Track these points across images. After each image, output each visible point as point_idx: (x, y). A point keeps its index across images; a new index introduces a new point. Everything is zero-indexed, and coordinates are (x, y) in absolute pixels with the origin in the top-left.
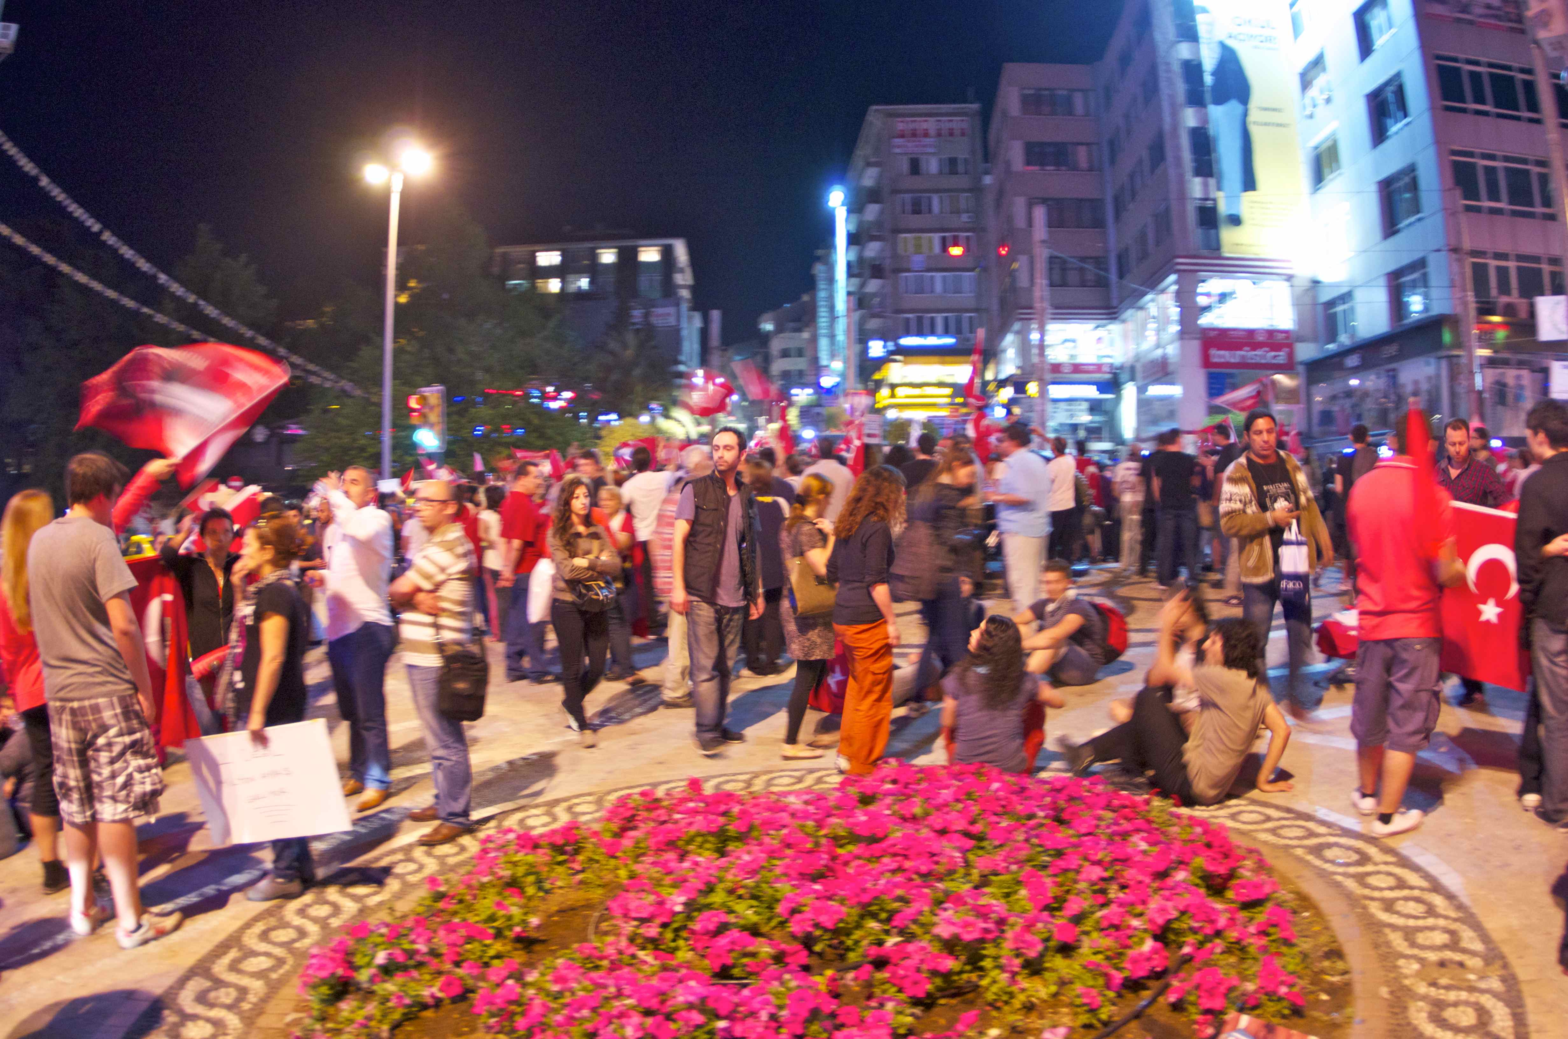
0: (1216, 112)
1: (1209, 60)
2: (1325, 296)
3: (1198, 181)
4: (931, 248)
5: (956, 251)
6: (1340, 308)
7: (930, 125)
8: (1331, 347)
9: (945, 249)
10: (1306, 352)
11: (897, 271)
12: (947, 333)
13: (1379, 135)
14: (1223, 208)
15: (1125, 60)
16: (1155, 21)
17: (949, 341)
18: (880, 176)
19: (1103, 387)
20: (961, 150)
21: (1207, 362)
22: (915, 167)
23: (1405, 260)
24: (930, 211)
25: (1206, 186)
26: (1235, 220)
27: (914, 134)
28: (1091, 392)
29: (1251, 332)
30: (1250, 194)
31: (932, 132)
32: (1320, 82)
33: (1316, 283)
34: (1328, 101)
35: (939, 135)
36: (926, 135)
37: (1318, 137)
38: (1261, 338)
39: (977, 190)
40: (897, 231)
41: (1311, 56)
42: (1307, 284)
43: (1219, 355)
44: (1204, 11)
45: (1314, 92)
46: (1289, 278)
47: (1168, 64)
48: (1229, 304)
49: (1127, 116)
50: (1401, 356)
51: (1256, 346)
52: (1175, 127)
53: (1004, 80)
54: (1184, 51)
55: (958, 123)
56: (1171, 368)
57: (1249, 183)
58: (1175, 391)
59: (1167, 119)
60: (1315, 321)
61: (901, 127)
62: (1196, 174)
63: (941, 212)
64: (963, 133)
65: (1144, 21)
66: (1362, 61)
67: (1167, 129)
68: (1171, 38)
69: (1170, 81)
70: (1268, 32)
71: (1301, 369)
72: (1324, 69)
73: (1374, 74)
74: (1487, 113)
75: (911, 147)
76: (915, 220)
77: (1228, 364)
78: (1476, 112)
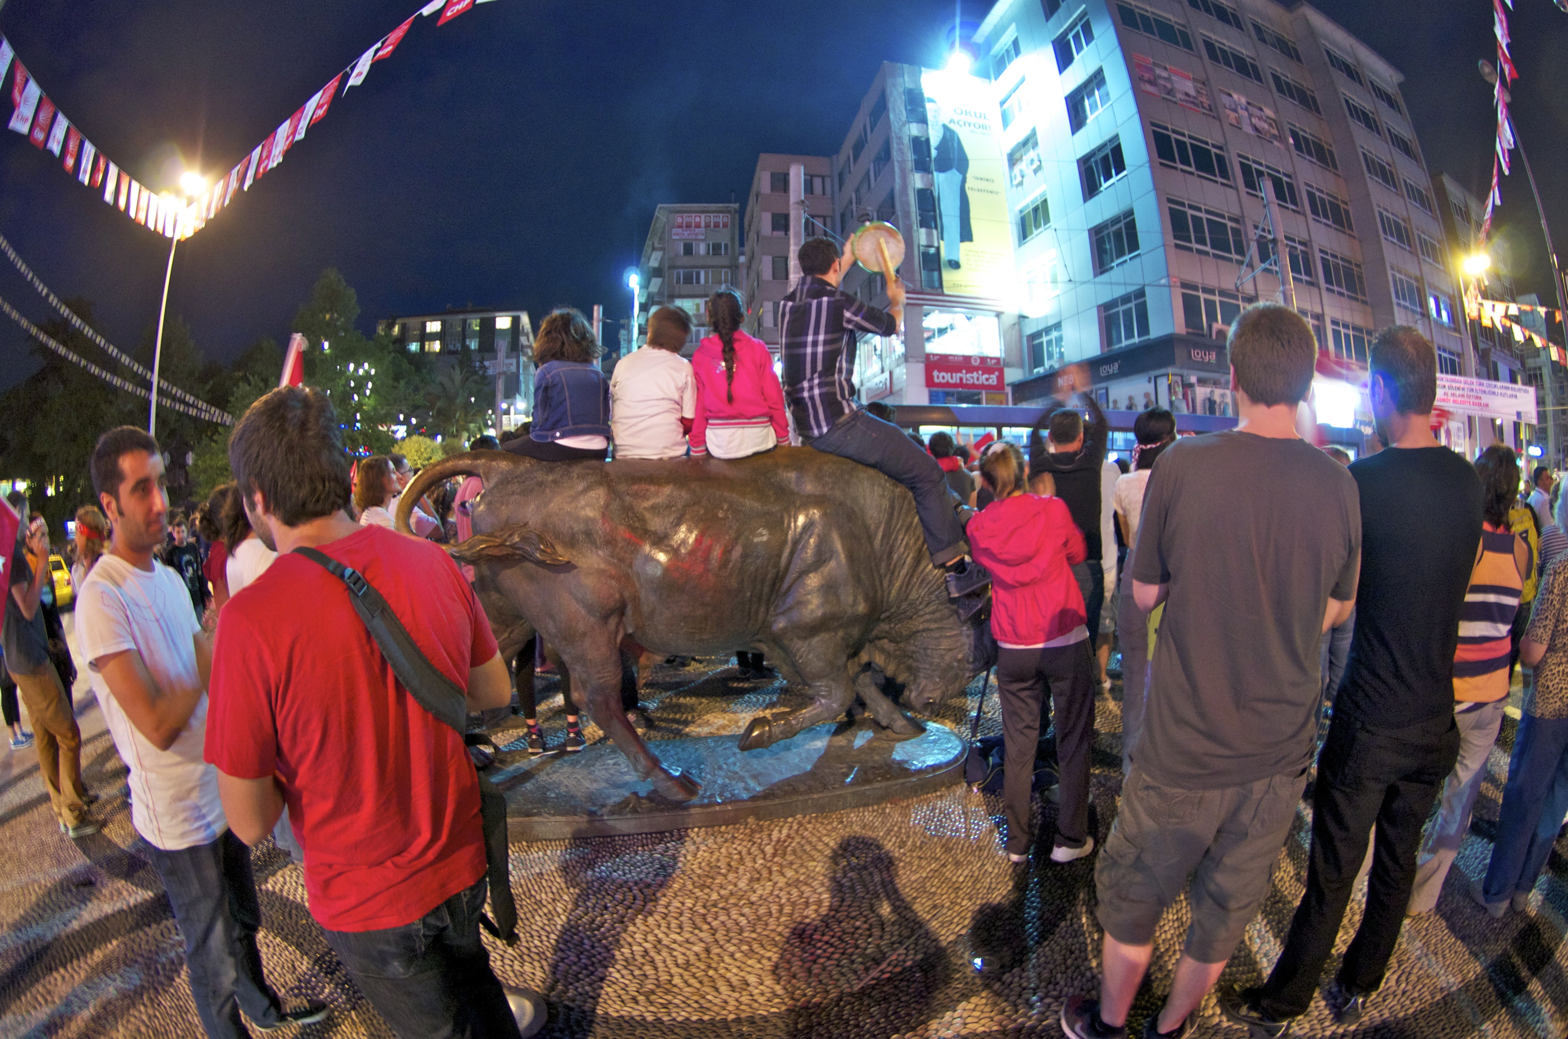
2: (1029, 330)
3: (923, 231)
6: (1045, 339)
7: (702, 219)
8: (1038, 370)
10: (1013, 375)
13: (1090, 188)
14: (944, 255)
15: (858, 148)
16: (890, 106)
18: (662, 259)
20: (724, 237)
21: (930, 383)
22: (688, 249)
23: (1120, 292)
24: (698, 282)
25: (930, 236)
26: (955, 265)
27: (689, 226)
29: (967, 359)
30: (966, 245)
31: (703, 224)
32: (1030, 156)
33: (1022, 317)
34: (1038, 170)
35: (707, 226)
36: (698, 226)
37: (1027, 199)
38: (976, 364)
39: (733, 266)
40: (673, 297)
41: (1021, 138)
42: (1014, 320)
43: (940, 377)
44: (931, 101)
45: (1022, 166)
46: (998, 315)
47: (900, 138)
48: (950, 334)
49: (857, 191)
51: (971, 369)
52: (905, 187)
53: (758, 168)
54: (914, 129)
55: (722, 218)
57: (966, 235)
59: (898, 180)
60: (1021, 351)
61: (679, 220)
62: (921, 226)
63: (706, 281)
64: (725, 226)
65: (881, 107)
66: (1073, 133)
67: (897, 187)
68: (904, 118)
69: (901, 151)
70: (981, 121)
71: (1009, 390)
72: (1035, 144)
73: (1088, 140)
74: (1191, 174)
75: (686, 235)
76: (686, 289)
77: (948, 385)
78: (1183, 171)
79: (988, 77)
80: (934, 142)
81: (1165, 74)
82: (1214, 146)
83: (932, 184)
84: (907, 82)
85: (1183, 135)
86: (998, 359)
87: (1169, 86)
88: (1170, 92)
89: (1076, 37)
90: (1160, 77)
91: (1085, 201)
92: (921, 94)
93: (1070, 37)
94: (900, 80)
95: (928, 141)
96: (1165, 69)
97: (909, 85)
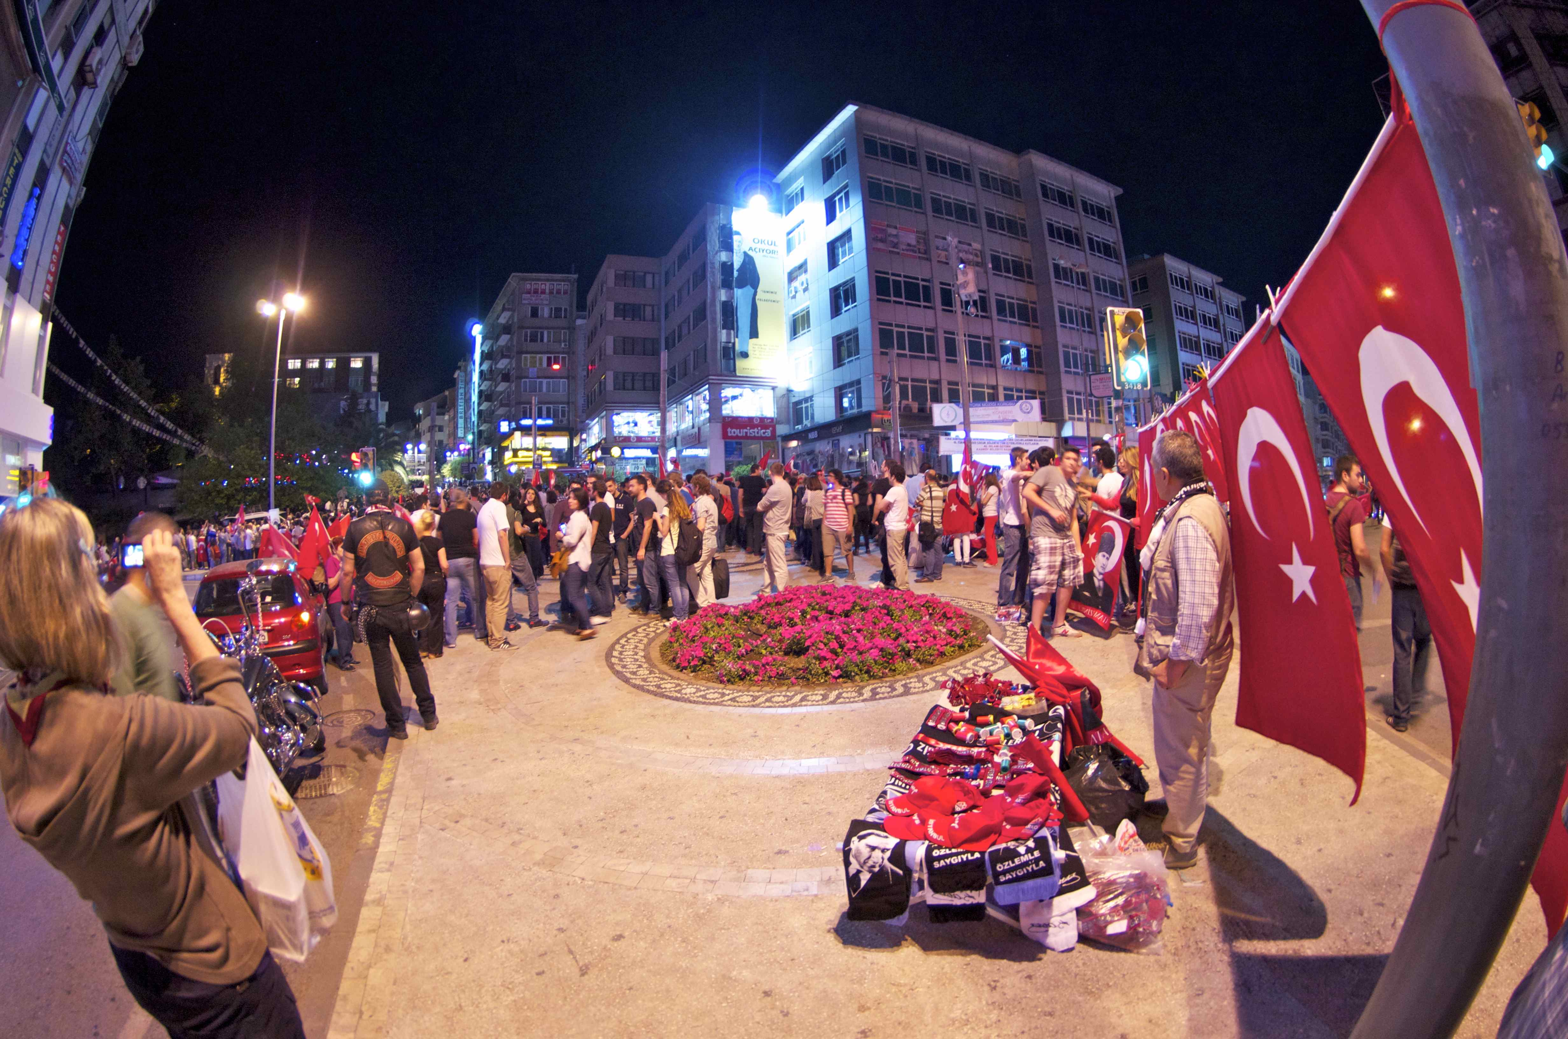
0: (738, 292)
1: (737, 262)
2: (794, 400)
3: (724, 331)
4: (541, 364)
5: (556, 367)
6: (804, 405)
7: (547, 286)
8: (799, 427)
9: (549, 364)
10: (782, 429)
11: (519, 378)
12: (548, 417)
13: (836, 311)
15: (683, 258)
16: (708, 237)
17: (550, 422)
18: (512, 317)
19: (654, 450)
20: (564, 303)
21: (725, 435)
22: (535, 313)
23: (847, 380)
24: (542, 340)
25: (728, 335)
26: (745, 355)
27: (536, 292)
28: (647, 453)
29: (751, 419)
30: (754, 340)
31: (547, 291)
32: (802, 278)
33: (789, 391)
34: (806, 290)
35: (551, 293)
36: (543, 292)
37: (797, 308)
38: (756, 422)
39: (572, 329)
40: (520, 352)
41: (797, 263)
42: (784, 392)
43: (732, 432)
44: (738, 233)
45: (796, 284)
46: (774, 388)
47: (713, 263)
48: (738, 402)
49: (680, 291)
50: (844, 432)
51: (753, 426)
52: (714, 300)
53: (604, 265)
54: (723, 256)
55: (563, 286)
56: (702, 439)
58: (702, 453)
59: (709, 295)
60: (788, 413)
61: (528, 286)
62: (724, 327)
63: (549, 341)
64: (565, 293)
65: (701, 238)
66: (830, 270)
67: (709, 301)
68: (717, 248)
69: (713, 273)
70: (772, 248)
71: (779, 439)
72: (806, 271)
73: (837, 277)
74: (901, 303)
75: (534, 300)
76: (532, 346)
77: (737, 437)
78: (895, 302)
79: (780, 211)
80: (736, 266)
81: (894, 232)
82: (923, 280)
83: (733, 298)
84: (721, 219)
85: (899, 276)
86: (772, 419)
87: (895, 240)
88: (895, 245)
89: (840, 199)
90: (890, 235)
91: (832, 318)
92: (731, 229)
93: (837, 198)
94: (717, 218)
95: (732, 264)
96: (896, 228)
97: (723, 222)
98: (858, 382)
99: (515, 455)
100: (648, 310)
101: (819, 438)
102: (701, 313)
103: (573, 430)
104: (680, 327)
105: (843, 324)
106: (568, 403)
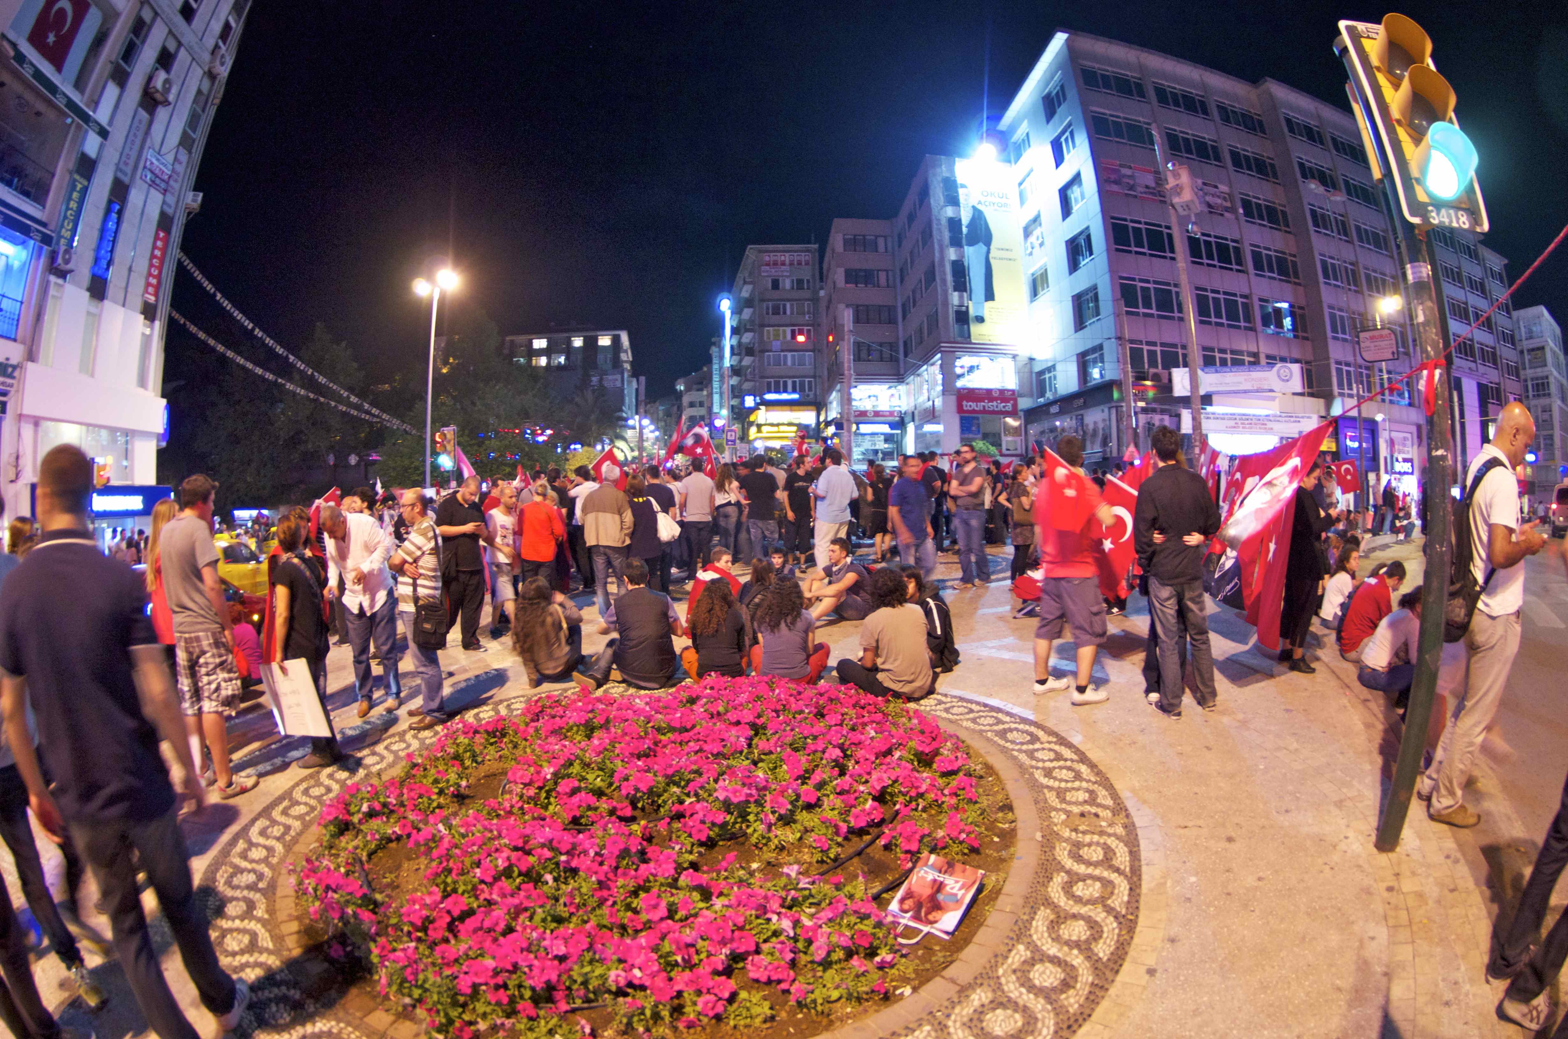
0: (969, 251)
2: (1037, 368)
3: (956, 294)
4: (785, 337)
5: (801, 339)
6: (1047, 376)
7: (786, 257)
8: (1041, 400)
9: (794, 337)
10: (1024, 403)
11: (763, 351)
12: (794, 391)
13: (1073, 266)
14: (972, 312)
15: (911, 218)
16: (932, 194)
17: (796, 396)
18: (753, 291)
19: (892, 426)
20: (806, 274)
21: (960, 409)
22: (776, 285)
23: (1089, 345)
24: (785, 313)
25: (961, 297)
26: (980, 320)
27: (775, 264)
28: (886, 429)
29: (989, 391)
31: (787, 262)
32: (1037, 232)
33: (1031, 359)
34: (1041, 245)
35: (791, 264)
36: (783, 264)
37: (1035, 267)
38: (995, 395)
39: (815, 300)
40: (763, 326)
41: (1031, 216)
42: (1026, 360)
43: (968, 405)
44: (963, 186)
45: (1032, 239)
46: (1014, 357)
47: (939, 220)
48: (976, 372)
49: (912, 253)
50: (1086, 406)
51: (992, 399)
52: (942, 260)
53: (833, 230)
54: (950, 212)
55: (804, 257)
56: (937, 414)
57: (990, 296)
58: (939, 428)
59: (937, 254)
60: (1031, 384)
61: (767, 258)
62: (955, 290)
63: (792, 313)
64: (807, 264)
65: (925, 193)
66: (1064, 219)
67: (937, 261)
68: (942, 203)
69: (939, 230)
70: (1004, 201)
71: (1022, 414)
72: (1040, 224)
73: (1072, 227)
74: (1144, 254)
75: (773, 272)
76: (775, 319)
77: (974, 411)
78: (1137, 253)
81: (1129, 172)
82: (1164, 227)
84: (944, 171)
85: (1139, 223)
86: (1013, 391)
88: (1132, 187)
89: (1066, 140)
90: (1124, 176)
91: (1071, 274)
93: (1062, 139)
94: (938, 170)
96: (1130, 168)
97: (946, 174)
98: (1100, 347)
99: (759, 431)
100: (883, 276)
101: (1061, 413)
102: (931, 275)
103: (819, 405)
104: (914, 292)
105: (1082, 281)
106: (814, 377)
